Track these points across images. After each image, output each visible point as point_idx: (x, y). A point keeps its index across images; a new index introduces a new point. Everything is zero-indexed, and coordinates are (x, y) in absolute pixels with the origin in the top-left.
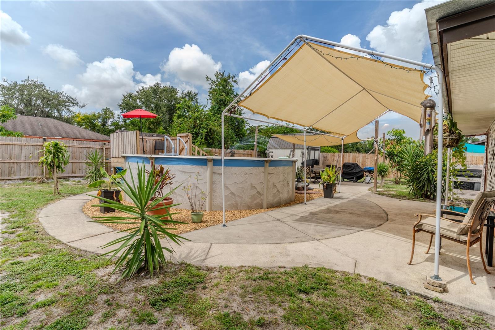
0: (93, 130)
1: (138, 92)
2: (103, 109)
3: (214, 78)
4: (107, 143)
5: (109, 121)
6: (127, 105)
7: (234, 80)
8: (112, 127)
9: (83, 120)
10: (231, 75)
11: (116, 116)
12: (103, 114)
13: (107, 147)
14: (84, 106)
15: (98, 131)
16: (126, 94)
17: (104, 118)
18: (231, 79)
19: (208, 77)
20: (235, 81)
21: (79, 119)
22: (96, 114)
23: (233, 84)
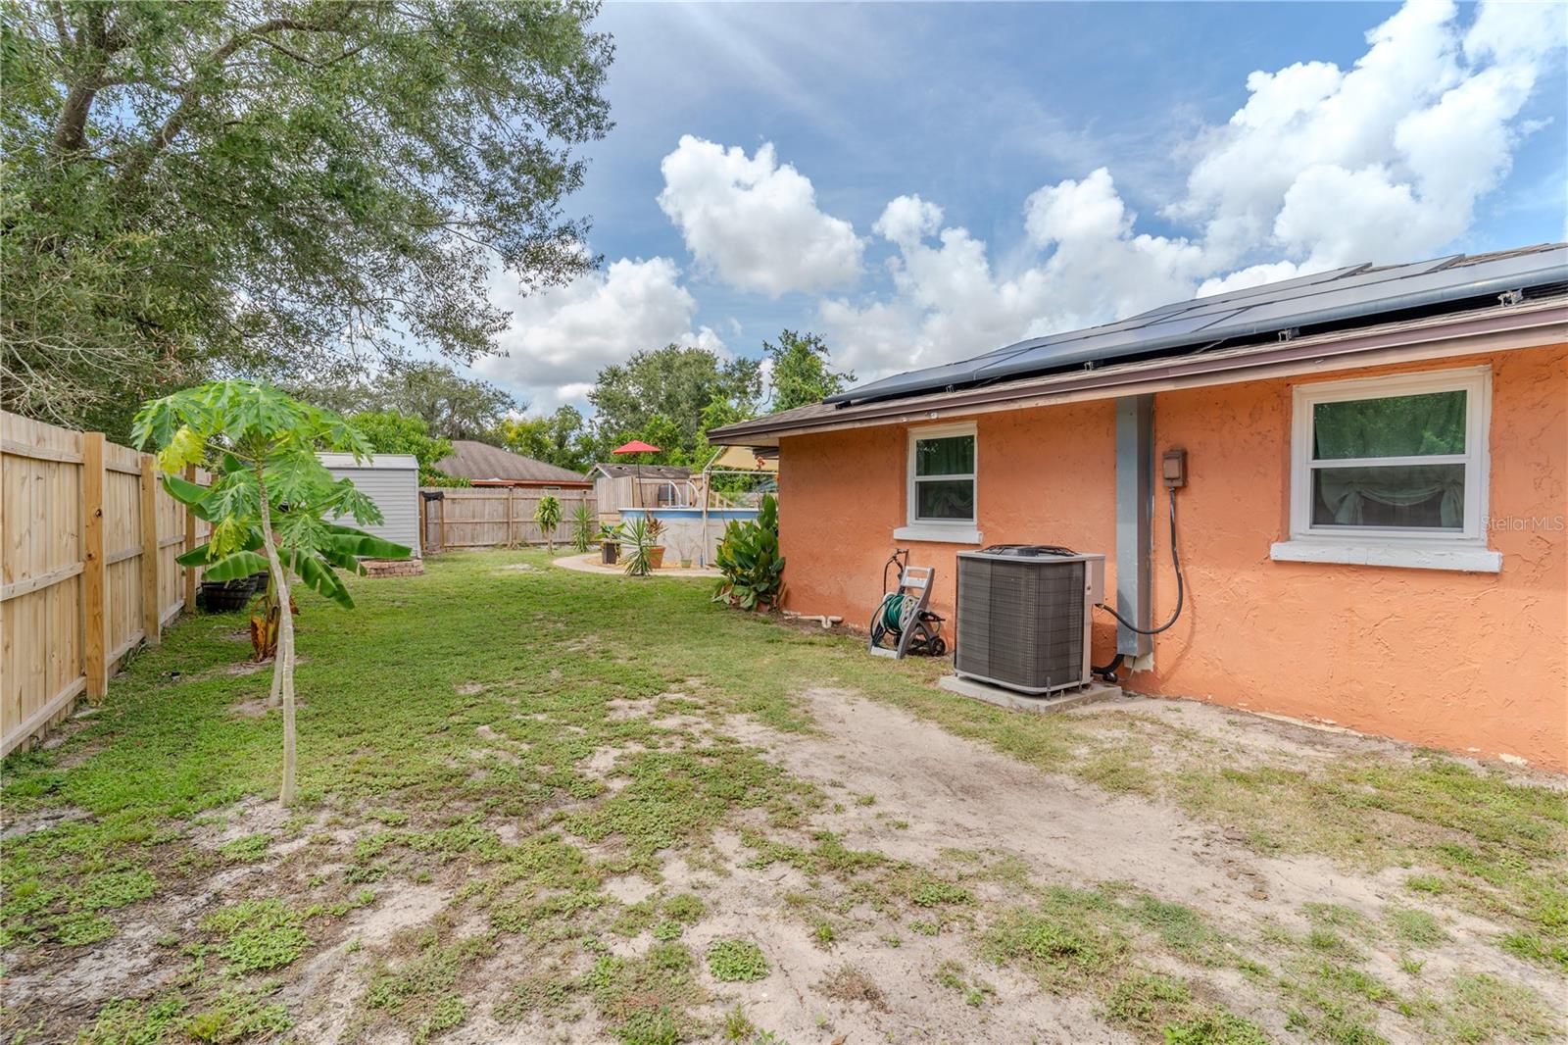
0: (538, 457)
1: (630, 364)
2: (559, 409)
3: (779, 345)
4: (588, 491)
5: (572, 434)
6: (608, 400)
7: (819, 345)
8: (579, 448)
9: (519, 435)
10: (813, 337)
11: (585, 422)
12: (560, 421)
13: (589, 497)
14: (525, 409)
15: (550, 459)
16: (604, 370)
17: (563, 429)
18: (813, 346)
19: (766, 344)
20: (822, 349)
21: (512, 435)
22: (546, 420)
23: (819, 354)
